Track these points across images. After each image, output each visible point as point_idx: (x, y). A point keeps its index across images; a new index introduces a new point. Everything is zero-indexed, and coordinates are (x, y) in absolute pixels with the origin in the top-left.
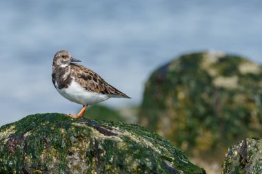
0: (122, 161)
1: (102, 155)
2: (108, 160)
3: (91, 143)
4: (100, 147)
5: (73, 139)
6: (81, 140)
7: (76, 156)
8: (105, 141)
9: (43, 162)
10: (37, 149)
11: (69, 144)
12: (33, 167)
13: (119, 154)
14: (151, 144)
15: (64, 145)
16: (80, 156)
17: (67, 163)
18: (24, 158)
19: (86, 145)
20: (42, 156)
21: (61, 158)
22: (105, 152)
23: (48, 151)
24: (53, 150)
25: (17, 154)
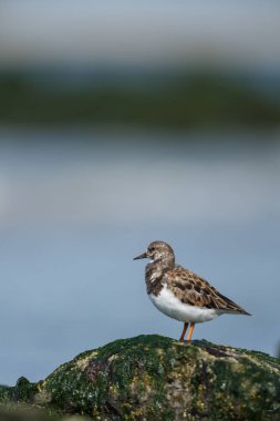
0: (237, 387)
1: (211, 381)
2: (219, 386)
3: (198, 366)
4: (209, 370)
5: (173, 362)
6: (184, 363)
7: (177, 384)
8: (216, 362)
9: (133, 392)
10: (125, 376)
11: (168, 369)
12: (121, 400)
13: (233, 378)
14: (276, 370)
15: (161, 371)
16: (182, 384)
17: (166, 392)
18: (108, 388)
19: (191, 369)
20: (132, 386)
21: (158, 387)
22: (215, 377)
23: (140, 378)
24: (147, 377)
25: (99, 383)
